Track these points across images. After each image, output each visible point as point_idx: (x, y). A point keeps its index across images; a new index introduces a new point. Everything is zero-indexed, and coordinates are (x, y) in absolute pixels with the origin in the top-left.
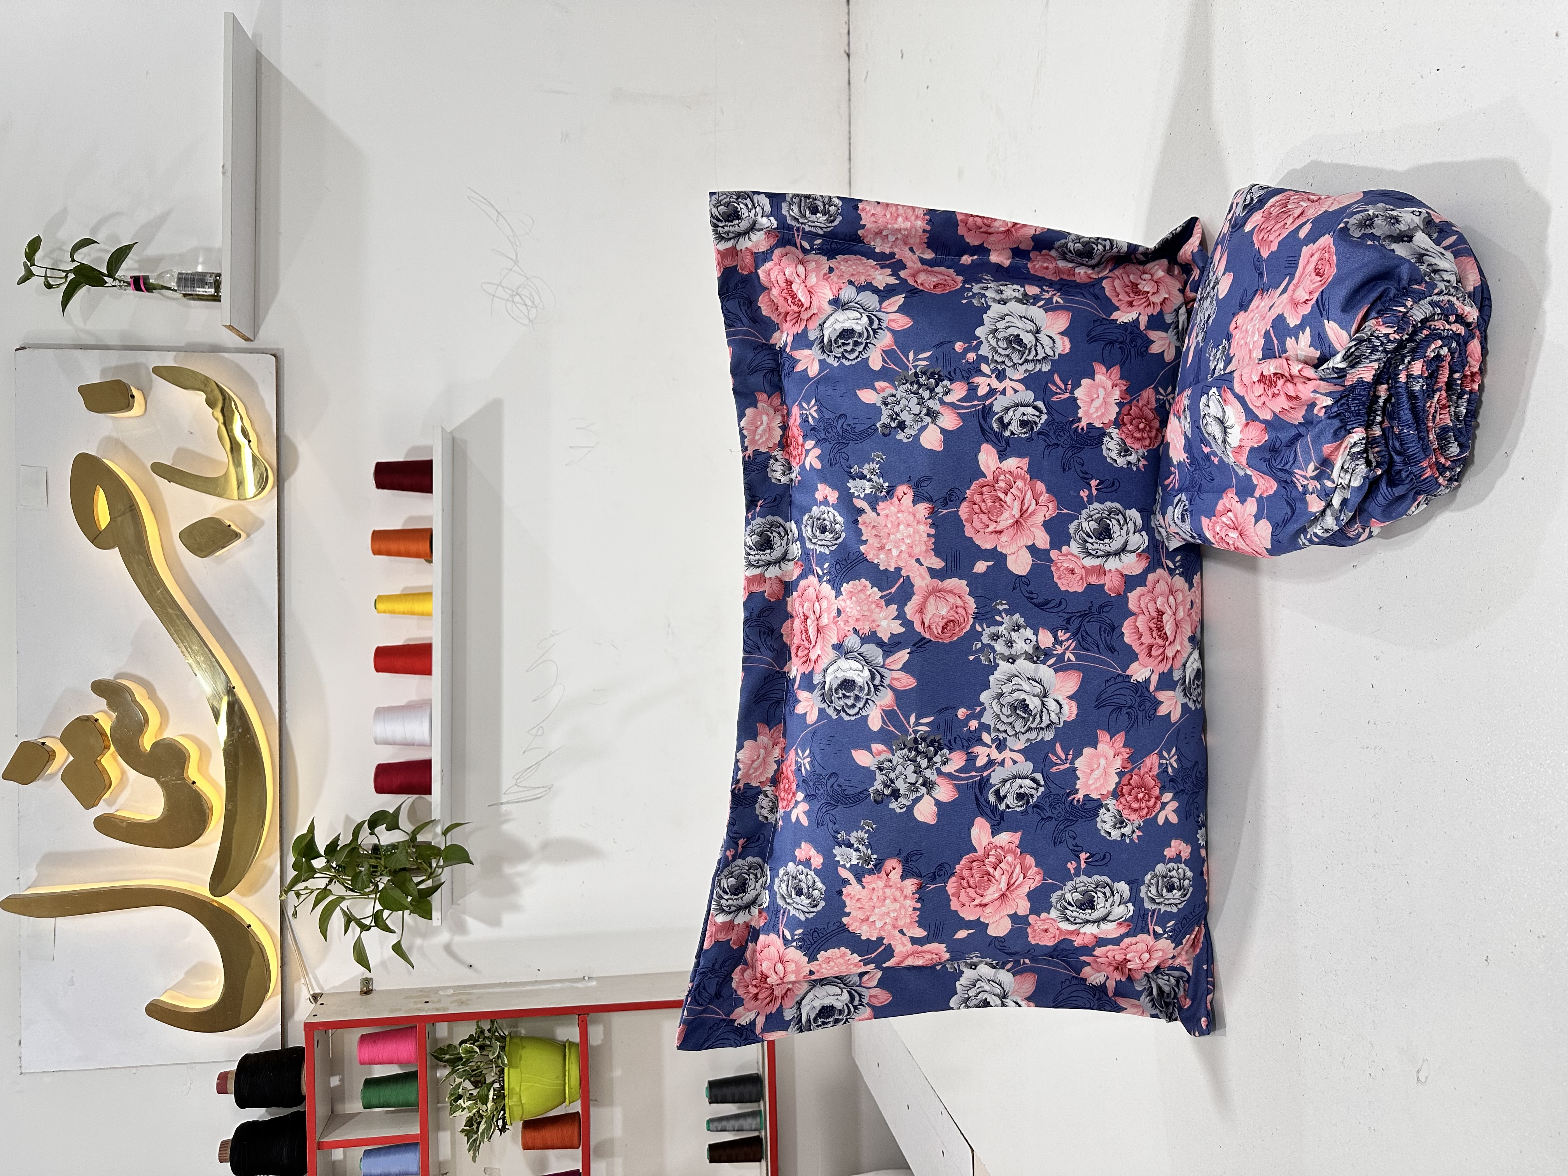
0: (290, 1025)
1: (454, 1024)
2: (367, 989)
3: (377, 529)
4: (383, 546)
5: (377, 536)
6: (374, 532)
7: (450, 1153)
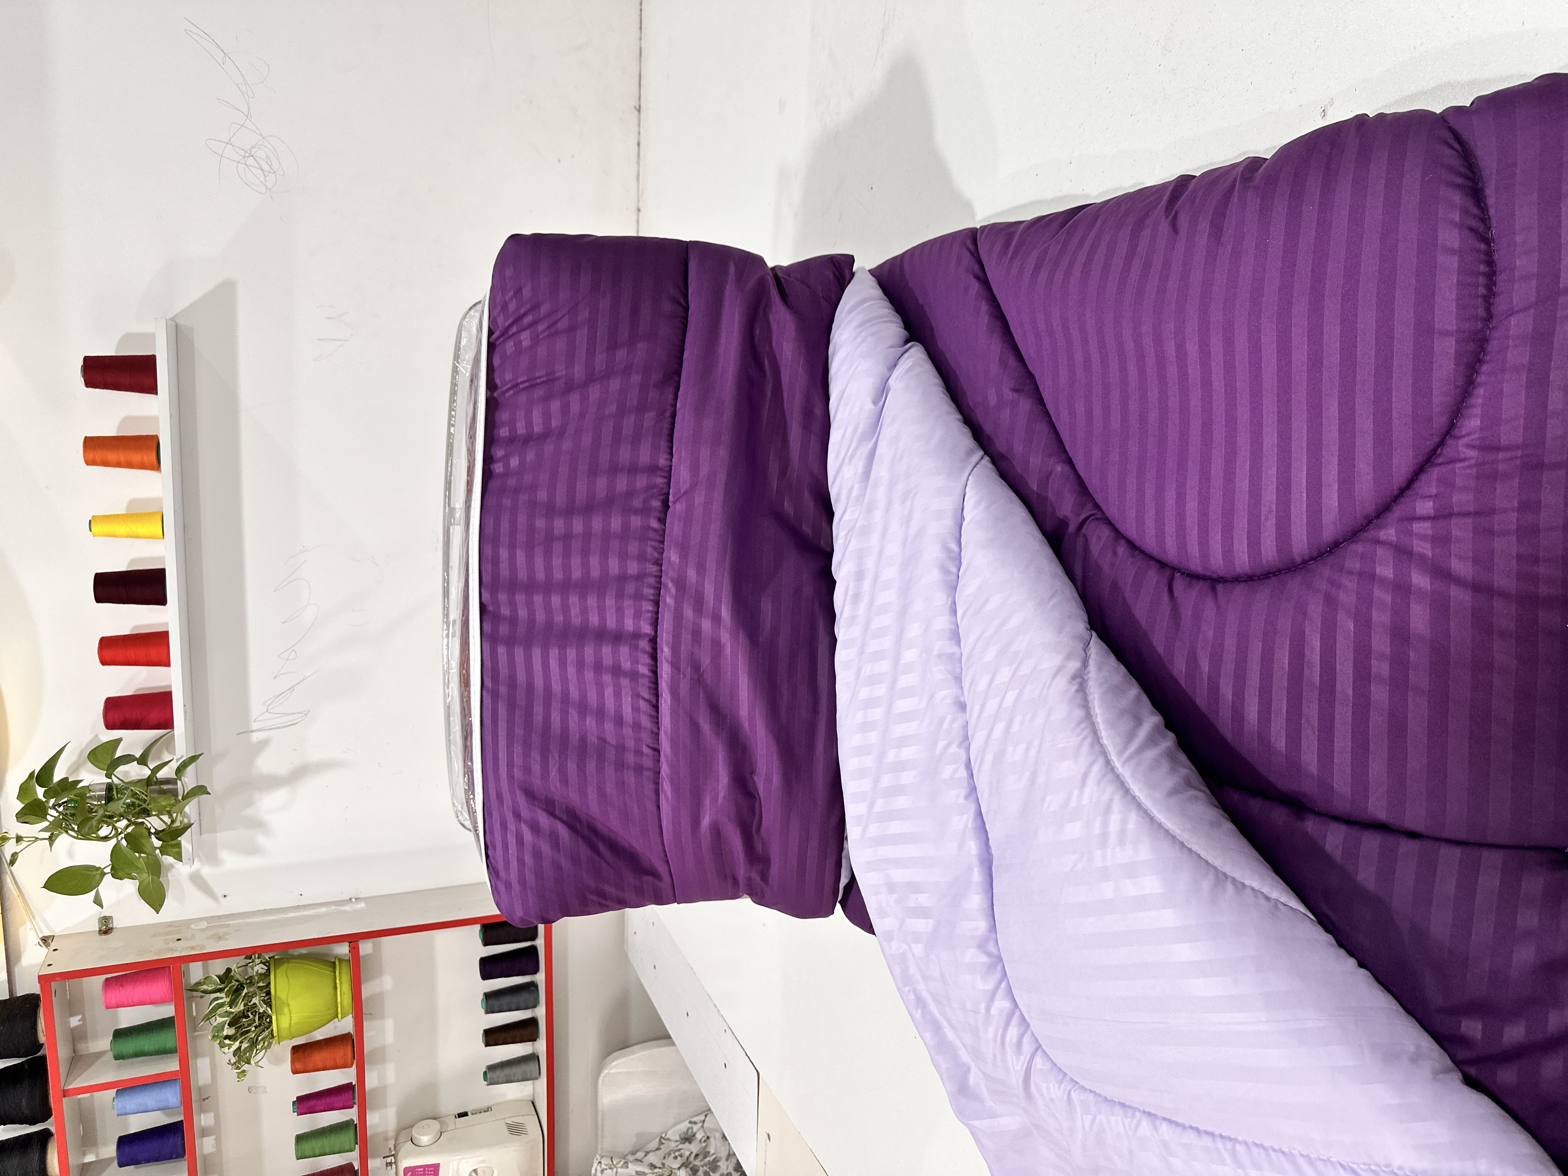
0: (17, 970)
1: (210, 962)
2: (106, 928)
3: (88, 436)
4: (98, 455)
5: (91, 444)
6: (86, 438)
7: (209, 1075)
